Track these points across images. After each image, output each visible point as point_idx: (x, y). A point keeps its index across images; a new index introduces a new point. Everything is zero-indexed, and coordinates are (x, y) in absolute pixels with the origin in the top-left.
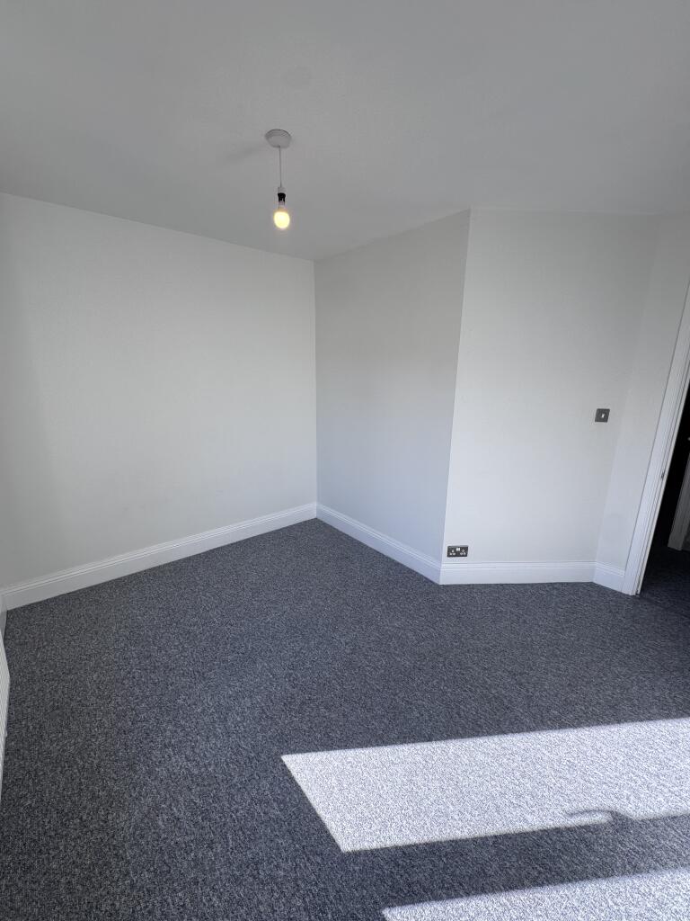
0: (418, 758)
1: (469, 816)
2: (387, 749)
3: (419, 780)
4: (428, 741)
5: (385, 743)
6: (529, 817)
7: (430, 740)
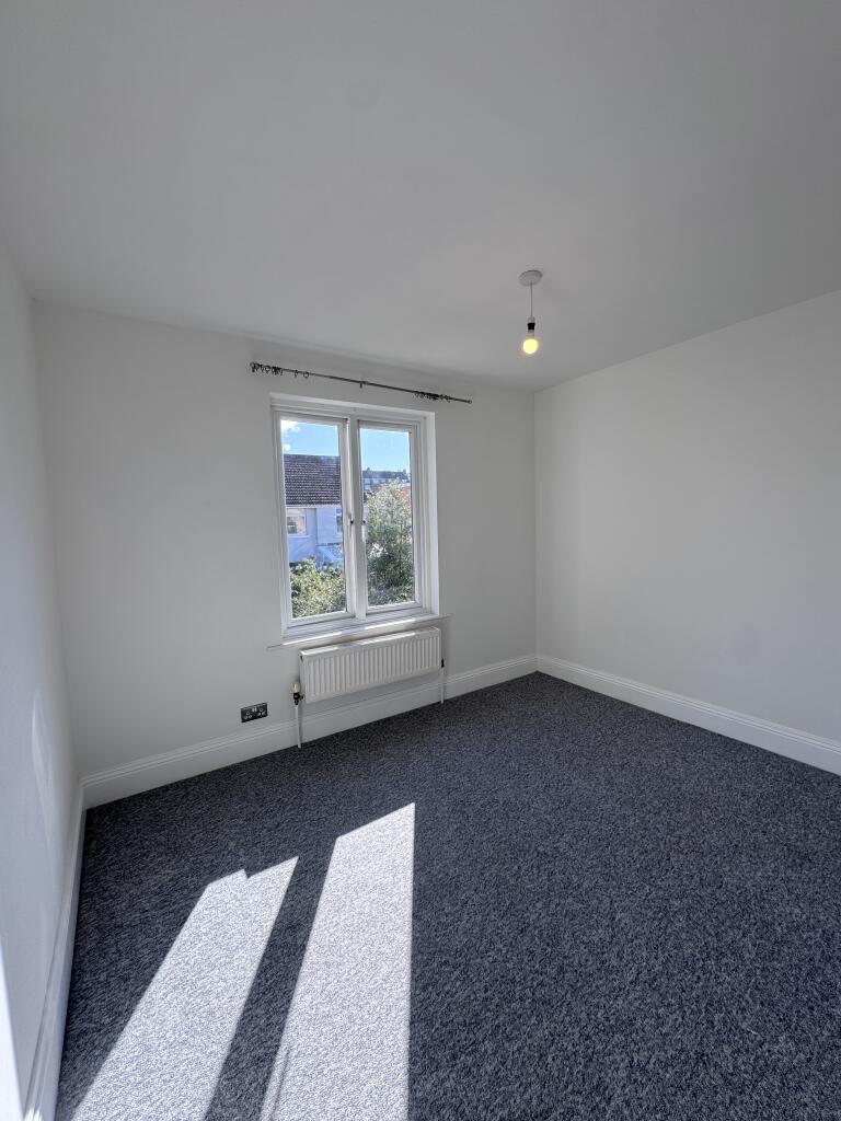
0: (396, 899)
1: (332, 930)
2: (410, 873)
3: (375, 895)
4: (413, 914)
5: (415, 872)
6: (308, 998)
7: (415, 916)
